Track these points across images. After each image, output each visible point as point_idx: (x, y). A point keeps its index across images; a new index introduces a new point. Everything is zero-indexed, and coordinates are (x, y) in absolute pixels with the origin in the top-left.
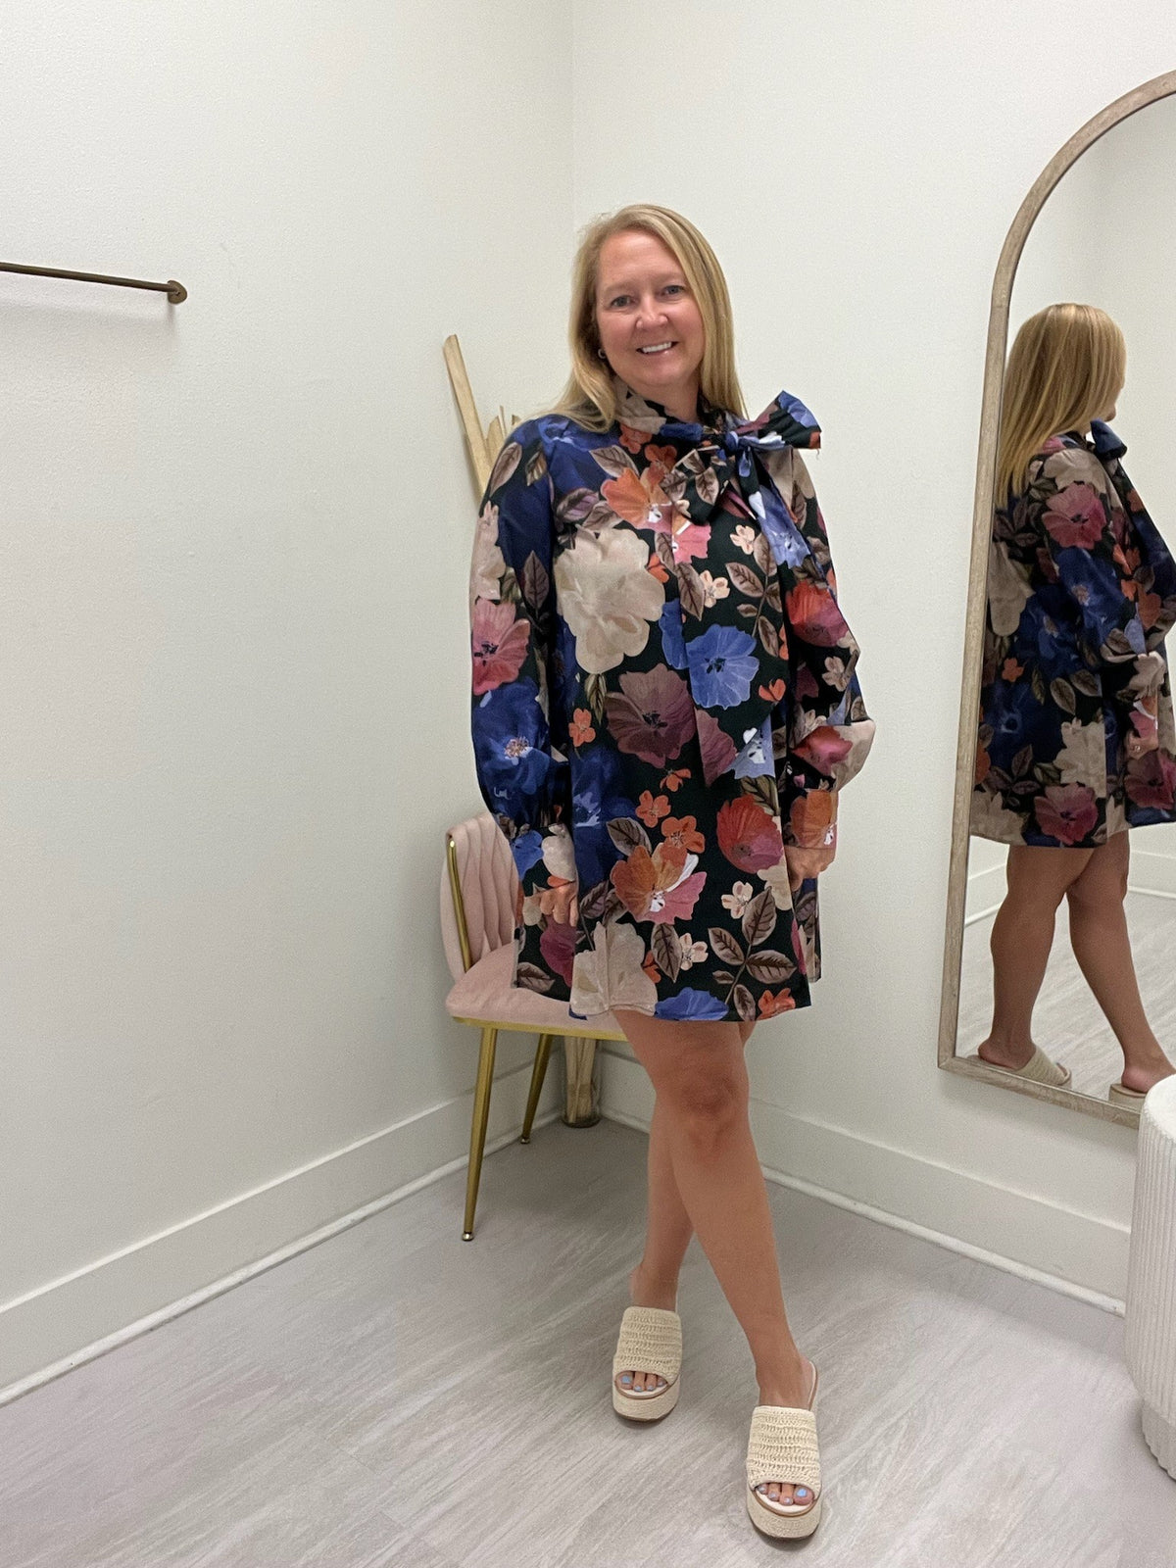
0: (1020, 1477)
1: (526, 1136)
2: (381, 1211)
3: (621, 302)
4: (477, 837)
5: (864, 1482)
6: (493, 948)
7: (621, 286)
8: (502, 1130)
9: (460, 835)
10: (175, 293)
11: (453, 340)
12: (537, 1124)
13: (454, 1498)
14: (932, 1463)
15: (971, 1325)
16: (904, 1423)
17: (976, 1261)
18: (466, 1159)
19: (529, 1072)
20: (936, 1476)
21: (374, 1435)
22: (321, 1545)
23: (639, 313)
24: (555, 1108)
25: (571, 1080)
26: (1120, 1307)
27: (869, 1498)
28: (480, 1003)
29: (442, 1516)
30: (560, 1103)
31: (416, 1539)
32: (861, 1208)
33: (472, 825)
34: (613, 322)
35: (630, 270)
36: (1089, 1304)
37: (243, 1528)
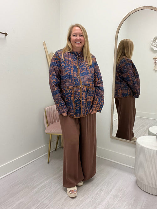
0: (122, 190)
1: (56, 149)
2: (36, 160)
3: (74, 36)
4: (49, 109)
5: (102, 191)
6: (51, 124)
7: (75, 34)
8: (53, 149)
9: (46, 109)
10: (6, 34)
11: (44, 42)
12: (57, 148)
13: (47, 197)
14: (110, 188)
15: (115, 171)
16: (107, 184)
17: (115, 163)
18: (48, 153)
19: (56, 141)
20: (111, 190)
21: (36, 189)
22: (29, 204)
23: (77, 37)
24: (59, 146)
25: (62, 142)
26: (134, 168)
27: (102, 193)
28: (50, 131)
29: (45, 199)
30: (60, 145)
31: (42, 202)
32: (100, 157)
33: (48, 107)
34: (73, 38)
35: (76, 32)
36: (130, 168)
37: (18, 202)
